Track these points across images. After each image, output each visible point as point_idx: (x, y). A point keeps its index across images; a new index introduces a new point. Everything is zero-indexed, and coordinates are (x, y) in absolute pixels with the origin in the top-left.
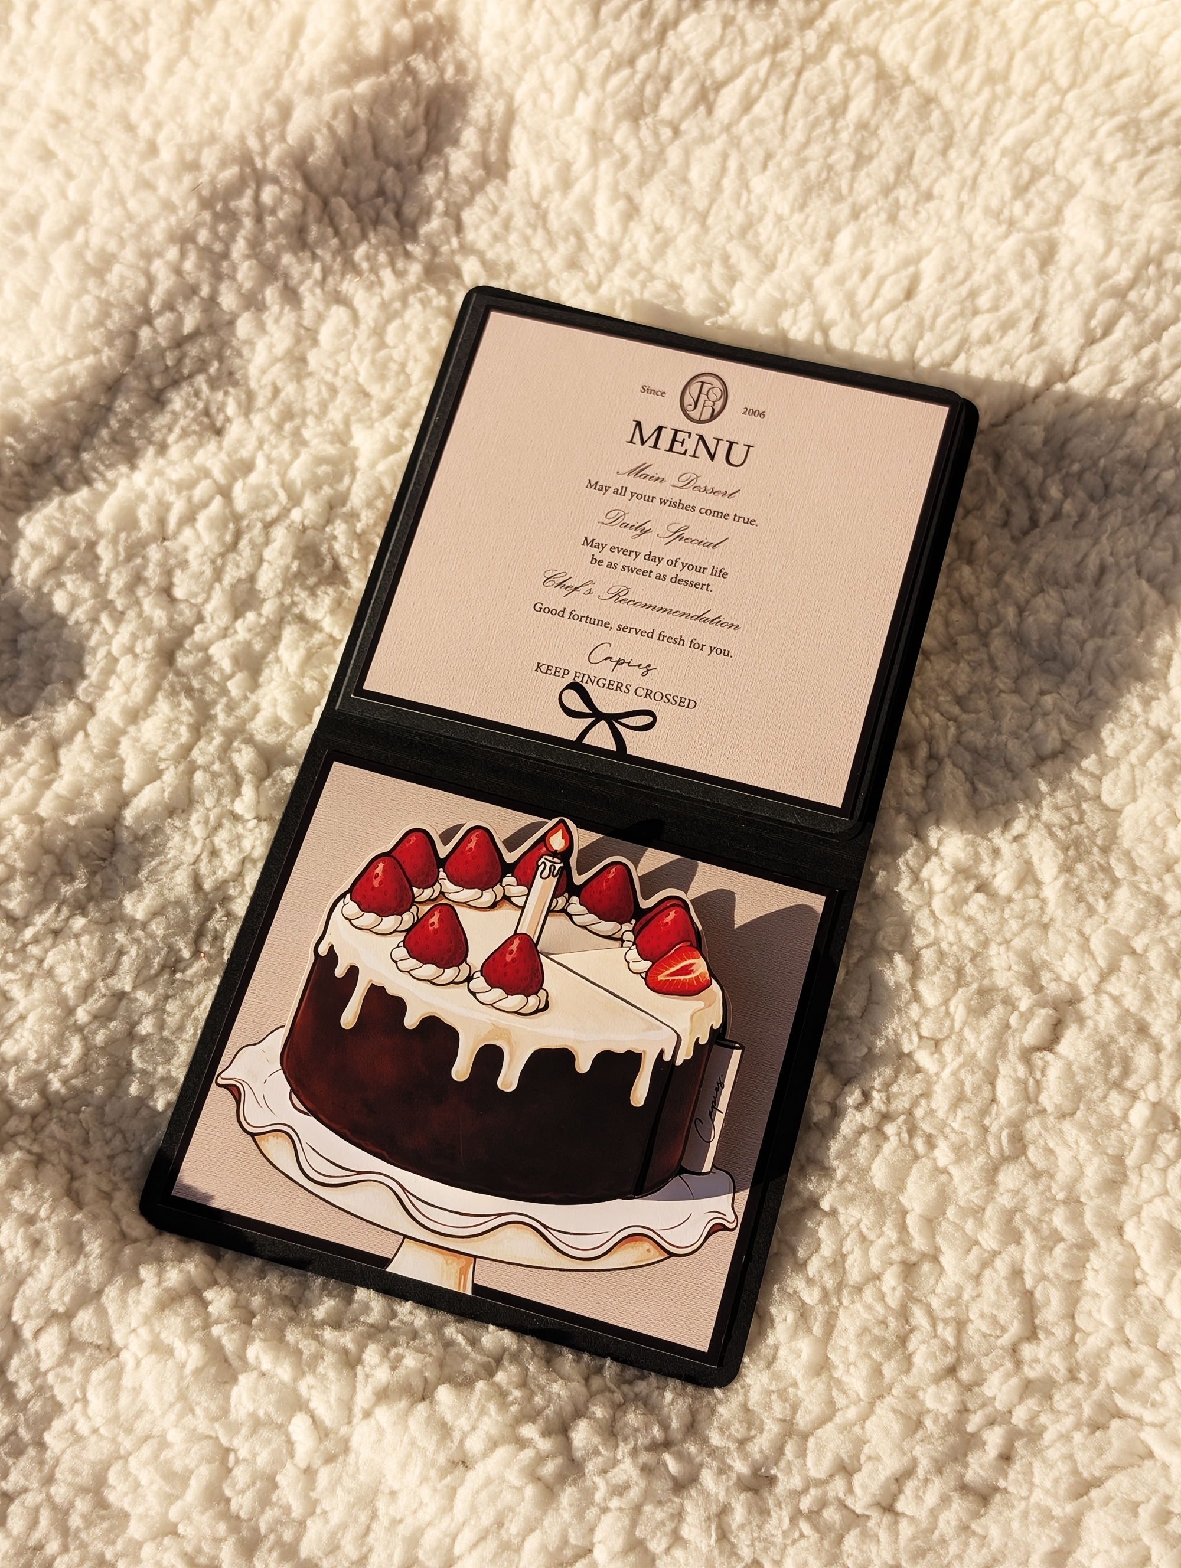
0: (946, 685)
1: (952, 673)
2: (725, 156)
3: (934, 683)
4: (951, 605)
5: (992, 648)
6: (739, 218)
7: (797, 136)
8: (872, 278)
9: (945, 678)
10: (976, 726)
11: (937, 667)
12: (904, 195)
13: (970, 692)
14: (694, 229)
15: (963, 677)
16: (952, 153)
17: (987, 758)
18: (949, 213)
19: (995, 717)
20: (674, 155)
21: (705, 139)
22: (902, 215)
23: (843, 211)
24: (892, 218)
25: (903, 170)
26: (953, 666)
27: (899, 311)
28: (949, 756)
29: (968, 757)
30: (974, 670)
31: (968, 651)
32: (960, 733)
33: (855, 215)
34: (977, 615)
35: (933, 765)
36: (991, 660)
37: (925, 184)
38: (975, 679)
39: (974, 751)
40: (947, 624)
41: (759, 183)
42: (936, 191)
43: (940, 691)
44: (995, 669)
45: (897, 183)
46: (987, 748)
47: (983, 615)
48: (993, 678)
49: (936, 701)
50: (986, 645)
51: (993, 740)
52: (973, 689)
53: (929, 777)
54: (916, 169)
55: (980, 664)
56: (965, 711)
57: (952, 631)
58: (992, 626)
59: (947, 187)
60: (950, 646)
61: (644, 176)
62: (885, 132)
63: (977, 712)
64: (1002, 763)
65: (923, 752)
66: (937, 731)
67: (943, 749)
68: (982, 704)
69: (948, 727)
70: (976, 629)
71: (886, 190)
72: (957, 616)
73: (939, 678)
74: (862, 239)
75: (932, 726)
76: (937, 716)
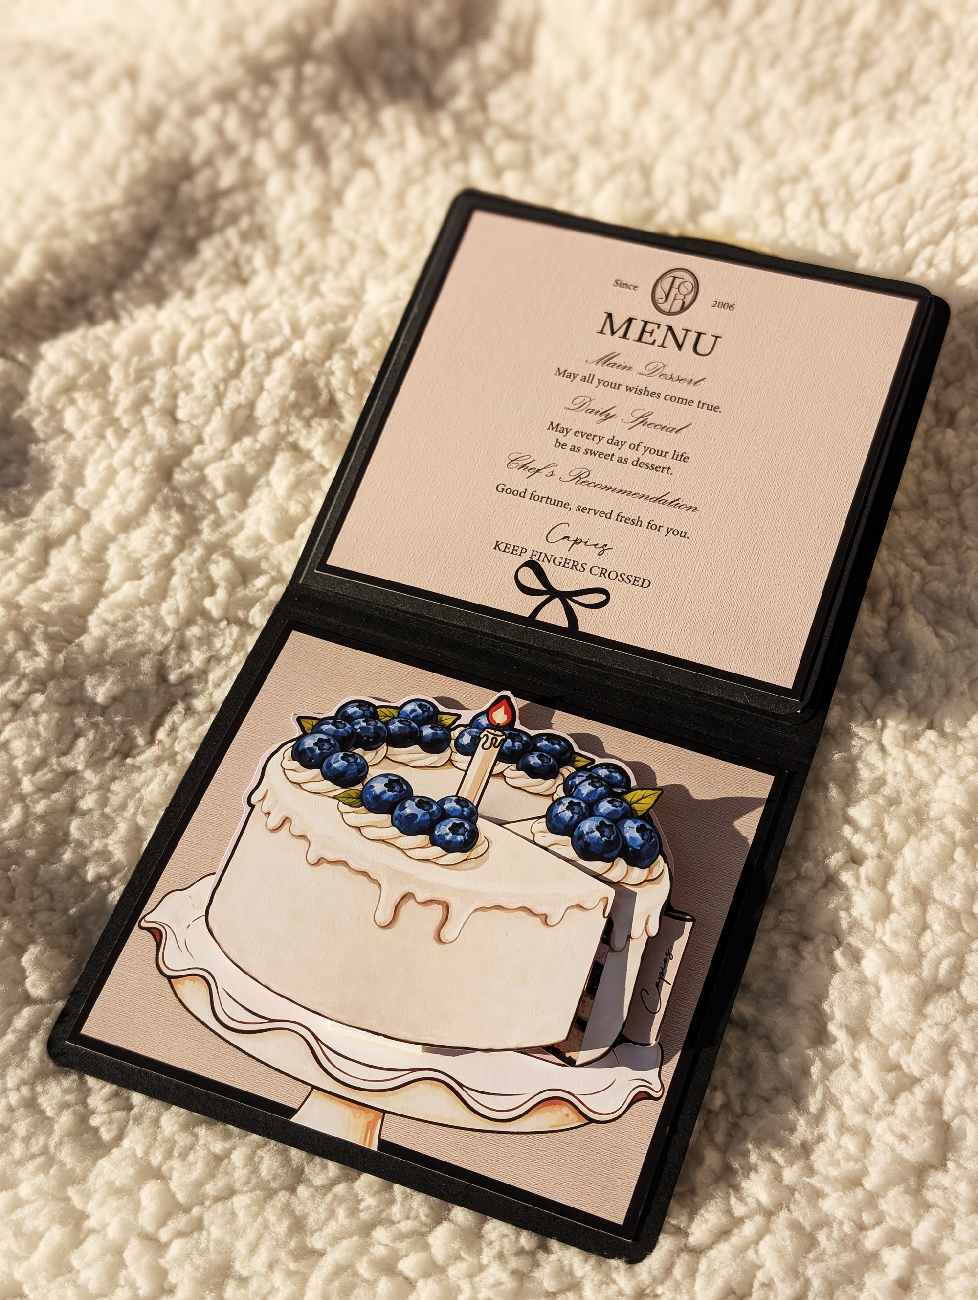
0: (914, 539)
1: (921, 529)
2: (734, 56)
3: (901, 536)
4: (925, 466)
5: (963, 507)
6: (746, 111)
7: (805, 40)
8: (866, 166)
9: (913, 532)
10: (942, 577)
11: (906, 522)
12: (903, 98)
13: (938, 548)
14: (701, 118)
15: (931, 533)
16: (951, 64)
17: (950, 607)
18: (945, 114)
19: (961, 570)
20: (687, 52)
21: (717, 38)
22: (900, 116)
23: (844, 109)
24: (891, 117)
25: (903, 77)
26: (922, 522)
27: (890, 193)
28: (912, 602)
29: (931, 605)
30: (943, 527)
31: (939, 509)
32: (924, 583)
33: (856, 111)
34: (950, 475)
35: (895, 611)
36: (961, 519)
37: (923, 90)
38: (943, 535)
39: (938, 601)
40: (919, 483)
41: (767, 80)
42: (934, 95)
43: (906, 544)
44: (965, 528)
45: (897, 87)
46: (950, 598)
47: (957, 477)
48: (962, 537)
49: (902, 553)
50: (957, 505)
51: (956, 591)
52: (941, 544)
53: (889, 622)
54: (915, 77)
55: (950, 522)
56: (930, 563)
57: (923, 489)
58: (965, 486)
59: (944, 93)
60: (921, 505)
61: (657, 70)
62: (888, 43)
63: (942, 564)
64: (965, 612)
65: (886, 597)
66: (902, 580)
67: (906, 597)
68: (948, 558)
69: (912, 576)
70: (949, 490)
71: (887, 93)
72: (930, 476)
73: (907, 532)
74: (861, 133)
75: (897, 575)
76: (903, 566)
